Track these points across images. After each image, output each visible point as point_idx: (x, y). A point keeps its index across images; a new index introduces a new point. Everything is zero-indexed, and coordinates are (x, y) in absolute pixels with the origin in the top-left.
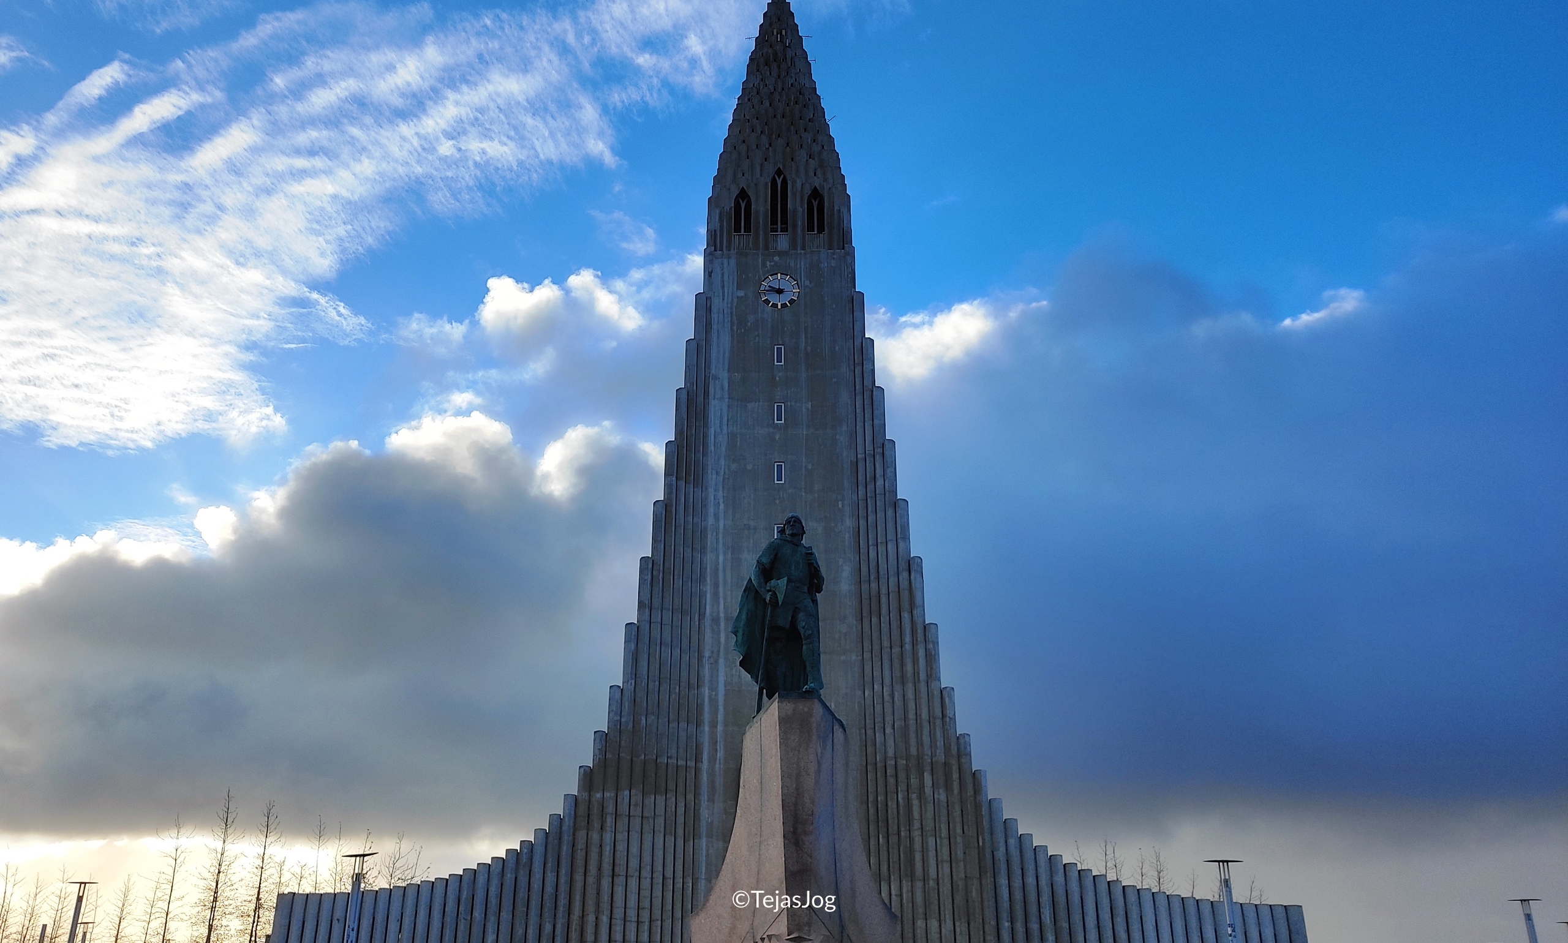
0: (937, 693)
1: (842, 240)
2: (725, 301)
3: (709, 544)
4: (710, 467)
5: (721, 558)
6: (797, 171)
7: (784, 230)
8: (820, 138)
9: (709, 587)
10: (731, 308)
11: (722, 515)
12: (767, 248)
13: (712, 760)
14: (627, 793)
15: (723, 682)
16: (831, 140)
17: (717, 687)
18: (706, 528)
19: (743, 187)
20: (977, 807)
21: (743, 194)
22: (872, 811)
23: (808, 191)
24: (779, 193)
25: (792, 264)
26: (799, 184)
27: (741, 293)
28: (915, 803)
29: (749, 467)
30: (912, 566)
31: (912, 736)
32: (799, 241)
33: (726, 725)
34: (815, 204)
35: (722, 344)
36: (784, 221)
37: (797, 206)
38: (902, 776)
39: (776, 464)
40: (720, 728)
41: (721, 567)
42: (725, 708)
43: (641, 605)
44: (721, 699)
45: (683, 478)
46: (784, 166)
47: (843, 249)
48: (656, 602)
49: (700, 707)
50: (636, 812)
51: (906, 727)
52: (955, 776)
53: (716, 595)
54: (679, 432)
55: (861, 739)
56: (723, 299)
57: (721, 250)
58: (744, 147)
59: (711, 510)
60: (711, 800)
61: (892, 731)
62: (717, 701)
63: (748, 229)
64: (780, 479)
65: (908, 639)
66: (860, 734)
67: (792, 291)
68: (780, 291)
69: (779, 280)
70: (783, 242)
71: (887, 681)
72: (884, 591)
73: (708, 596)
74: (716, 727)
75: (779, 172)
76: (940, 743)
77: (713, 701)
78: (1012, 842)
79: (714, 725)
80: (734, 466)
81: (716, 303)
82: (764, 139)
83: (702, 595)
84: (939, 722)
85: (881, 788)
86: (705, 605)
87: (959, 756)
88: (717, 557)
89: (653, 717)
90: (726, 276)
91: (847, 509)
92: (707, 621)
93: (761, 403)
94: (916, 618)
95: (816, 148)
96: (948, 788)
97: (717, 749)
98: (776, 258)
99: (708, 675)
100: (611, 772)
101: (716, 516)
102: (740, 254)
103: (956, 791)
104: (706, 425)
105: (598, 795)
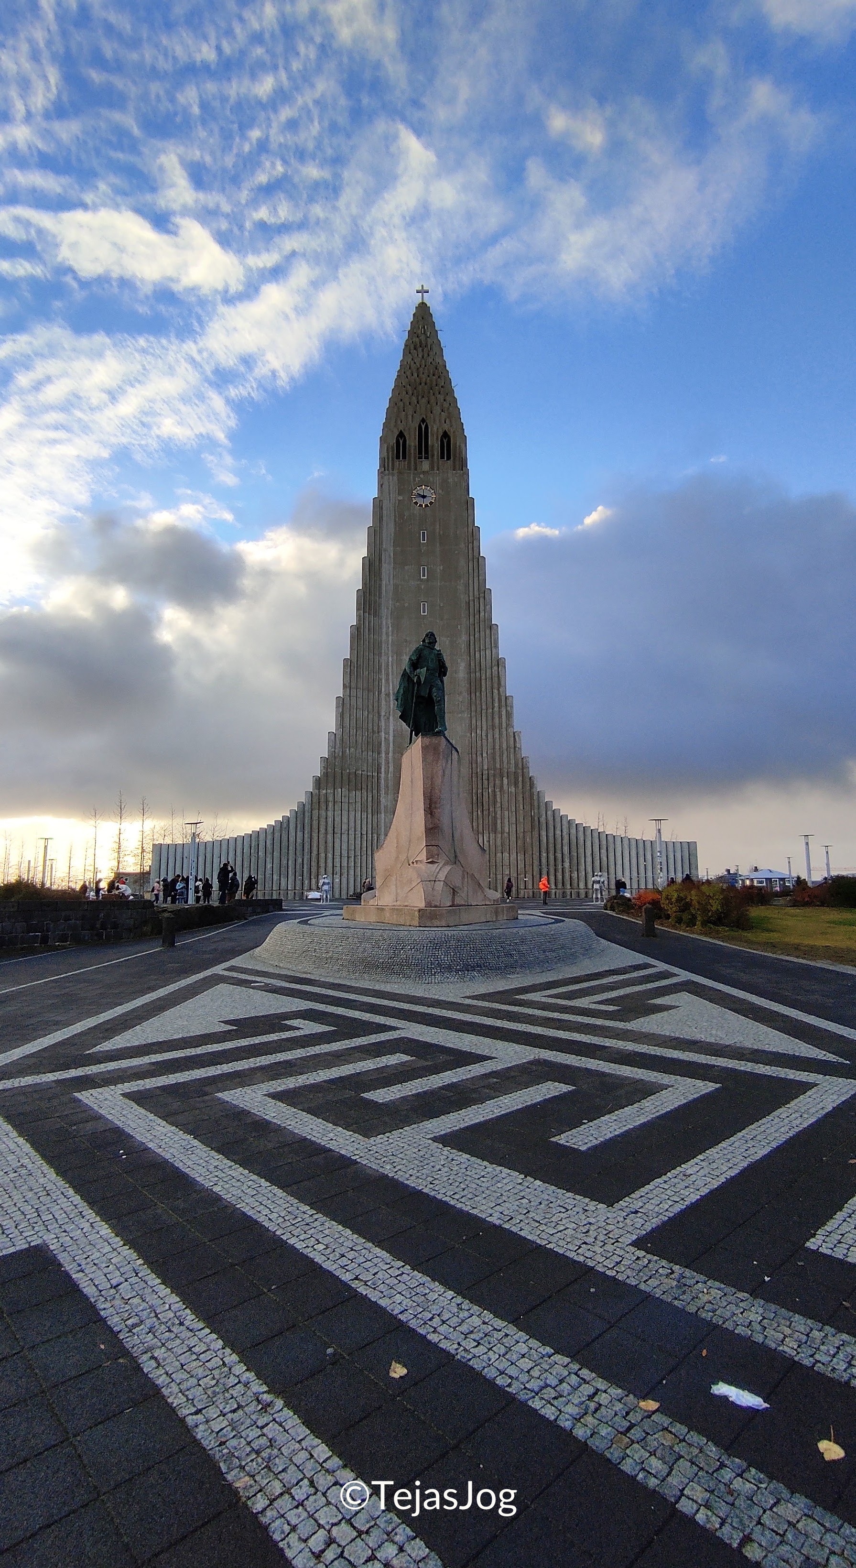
0: (512, 734)
1: (461, 464)
2: (391, 503)
3: (383, 651)
4: (383, 605)
5: (390, 659)
6: (434, 420)
7: (426, 458)
8: (448, 398)
10: (394, 507)
11: (390, 634)
12: (416, 469)
13: (387, 772)
14: (340, 790)
16: (455, 400)
17: (389, 733)
18: (381, 640)
19: (401, 431)
20: (531, 795)
21: (401, 435)
22: (474, 798)
23: (441, 433)
24: (423, 434)
25: (431, 479)
26: (435, 429)
27: (401, 498)
28: (498, 793)
29: (406, 605)
30: (499, 663)
31: (497, 758)
32: (436, 465)
33: (393, 751)
34: (445, 441)
35: (389, 530)
36: (427, 452)
37: (434, 442)
38: (491, 779)
39: (422, 603)
40: (391, 754)
41: (390, 663)
42: (392, 743)
43: (345, 686)
44: (391, 739)
45: (367, 612)
46: (426, 417)
47: (462, 470)
48: (354, 685)
49: (379, 743)
50: (345, 800)
51: (494, 754)
52: (520, 779)
53: (387, 680)
54: (364, 584)
56: (389, 502)
57: (388, 470)
58: (401, 404)
59: (384, 630)
60: (386, 793)
61: (487, 755)
62: (389, 740)
63: (404, 457)
64: (424, 612)
65: (496, 705)
66: (469, 760)
67: (431, 497)
68: (424, 497)
69: (423, 490)
70: (425, 465)
71: (484, 728)
72: (483, 677)
74: (389, 755)
75: (423, 421)
76: (513, 762)
77: (387, 740)
78: (549, 813)
79: (387, 753)
80: (397, 604)
81: (385, 503)
82: (414, 399)
83: (380, 680)
84: (512, 750)
85: (480, 786)
87: (523, 769)
89: (353, 748)
90: (391, 487)
91: (464, 631)
92: (383, 695)
93: (413, 566)
94: (501, 693)
95: (446, 405)
96: (516, 785)
97: (389, 764)
98: (422, 476)
99: (383, 725)
100: (331, 779)
101: (387, 634)
102: (400, 473)
103: (520, 787)
104: (381, 579)
105: (324, 791)
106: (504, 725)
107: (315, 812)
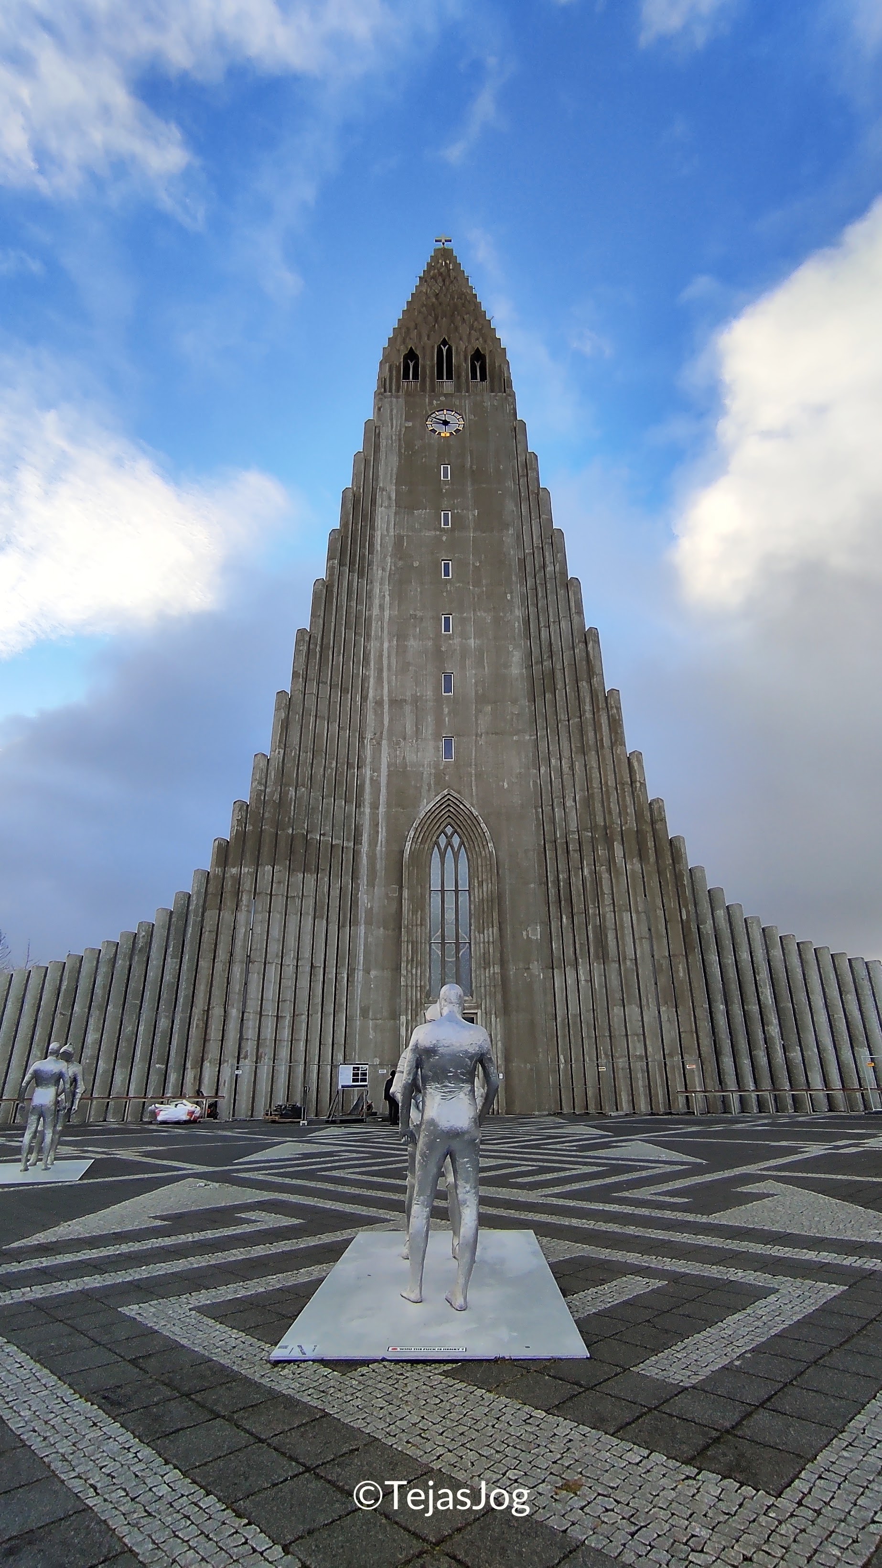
0: (623, 759)
1: (503, 385)
2: (394, 429)
3: (373, 633)
4: (375, 563)
5: (386, 645)
6: (460, 341)
7: (449, 377)
9: (372, 672)
10: (400, 435)
11: (387, 606)
12: (433, 391)
13: (373, 843)
14: (269, 868)
15: (386, 763)
17: (380, 768)
18: (370, 616)
19: (411, 348)
20: (678, 877)
21: (411, 355)
22: (552, 891)
23: (470, 352)
24: (444, 357)
25: (457, 403)
26: (462, 350)
27: (409, 424)
28: (605, 876)
29: (416, 564)
30: (589, 637)
31: (598, 806)
32: (464, 386)
33: (389, 805)
34: (478, 365)
36: (450, 372)
37: (461, 362)
38: (586, 848)
39: (443, 562)
40: (382, 809)
41: (385, 653)
42: (387, 789)
43: (295, 674)
44: (383, 781)
45: (346, 564)
46: (449, 338)
47: (505, 392)
48: (313, 673)
49: (361, 788)
50: (280, 890)
51: (590, 799)
52: (651, 844)
53: (380, 679)
54: (344, 524)
55: (537, 818)
56: (392, 428)
57: (390, 391)
58: (412, 326)
59: (376, 602)
60: (371, 884)
61: (573, 804)
62: (379, 783)
63: (415, 378)
64: (447, 574)
65: (588, 707)
66: (537, 812)
67: (457, 422)
68: (446, 423)
69: (444, 415)
70: (448, 386)
71: (566, 753)
72: (558, 666)
73: (372, 680)
74: (378, 809)
75: (444, 343)
76: (631, 810)
77: (375, 783)
78: (721, 913)
79: (375, 806)
80: (400, 563)
81: (385, 431)
82: (431, 319)
83: (365, 679)
84: (627, 789)
85: (562, 866)
86: (368, 688)
87: (653, 823)
88: (382, 644)
89: (303, 789)
90: (395, 411)
91: (517, 601)
92: (370, 704)
93: (428, 511)
94: (596, 686)
96: (642, 857)
97: (378, 832)
98: (443, 398)
99: (369, 756)
100: (250, 844)
101: (382, 607)
102: (408, 394)
103: (652, 859)
104: (373, 528)
105: (234, 871)
106: (606, 742)
107: (211, 914)
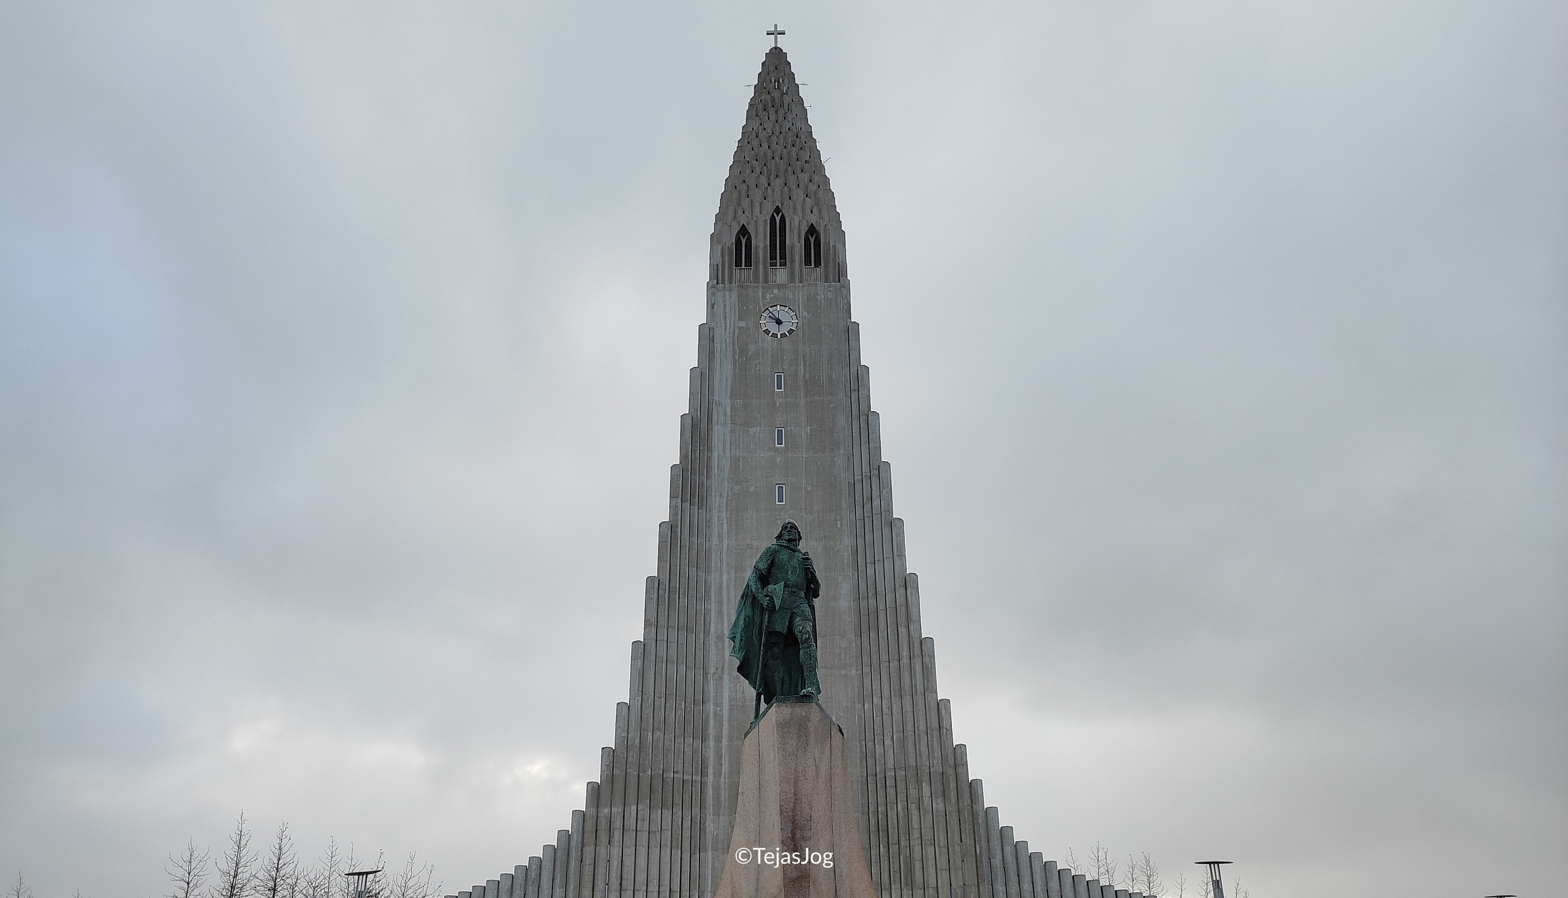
0: (934, 705)
1: (838, 274)
2: (728, 331)
3: (713, 564)
4: (713, 489)
5: (725, 577)
6: (795, 209)
7: (783, 264)
8: (816, 178)
9: (713, 605)
10: (733, 338)
11: (725, 535)
12: (766, 281)
13: (718, 774)
14: (634, 807)
15: (728, 698)
16: (826, 181)
17: (722, 703)
18: (710, 547)
19: (743, 224)
20: (974, 815)
21: (743, 231)
22: (873, 821)
23: (805, 228)
24: (778, 229)
25: (791, 297)
26: (796, 222)
27: (743, 324)
28: (915, 812)
29: (752, 489)
30: (909, 583)
31: (911, 747)
32: (798, 274)
33: (731, 739)
34: (812, 240)
35: (724, 373)
36: (783, 256)
37: (795, 242)
38: (901, 786)
39: (777, 486)
40: (725, 742)
41: (725, 586)
42: (729, 724)
43: (647, 623)
44: (725, 712)
45: (687, 500)
46: (782, 204)
47: (839, 282)
48: (663, 621)
49: (705, 722)
50: (643, 825)
51: (904, 739)
52: (953, 785)
53: (720, 613)
54: (683, 456)
55: (861, 752)
56: (725, 330)
57: (723, 283)
58: (744, 186)
59: (715, 531)
60: (717, 813)
61: (891, 743)
62: (722, 717)
63: (749, 263)
64: (781, 500)
65: (905, 653)
66: (861, 745)
67: (790, 320)
68: (779, 322)
69: (778, 311)
70: (781, 275)
71: (886, 694)
72: (881, 607)
73: (713, 613)
74: (721, 742)
75: (778, 210)
76: (937, 754)
77: (718, 717)
78: (1008, 848)
79: (718, 739)
80: (737, 489)
81: (719, 333)
82: (763, 180)
83: (707, 613)
84: (936, 734)
85: (881, 800)
86: (710, 623)
87: (956, 766)
88: (721, 576)
89: (659, 733)
90: (728, 308)
91: (847, 529)
92: (712, 639)
93: (762, 428)
94: (913, 633)
95: (812, 187)
96: (945, 796)
97: (721, 764)
98: (776, 291)
99: (712, 691)
100: (619, 786)
101: (720, 536)
102: (741, 287)
103: (954, 800)
104: (710, 449)
105: (606, 811)
106: (920, 689)
